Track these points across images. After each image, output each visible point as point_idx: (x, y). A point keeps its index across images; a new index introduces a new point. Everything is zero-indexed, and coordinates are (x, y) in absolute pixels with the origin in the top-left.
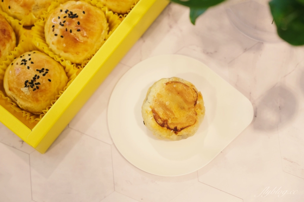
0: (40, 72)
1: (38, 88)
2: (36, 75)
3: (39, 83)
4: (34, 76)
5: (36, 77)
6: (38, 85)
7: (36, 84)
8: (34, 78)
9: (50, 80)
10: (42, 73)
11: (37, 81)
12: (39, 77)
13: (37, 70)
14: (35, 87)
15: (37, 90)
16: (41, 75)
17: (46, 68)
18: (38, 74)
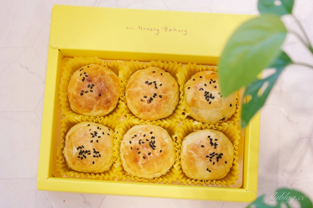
0: (95, 152)
1: (82, 158)
2: (89, 151)
3: (85, 157)
4: (88, 150)
5: (88, 153)
6: (83, 157)
7: (84, 155)
8: (87, 152)
9: (93, 163)
10: (95, 154)
11: (86, 155)
12: (90, 154)
13: (94, 149)
14: (81, 156)
15: (80, 159)
16: (93, 154)
17: (100, 153)
18: (92, 152)
